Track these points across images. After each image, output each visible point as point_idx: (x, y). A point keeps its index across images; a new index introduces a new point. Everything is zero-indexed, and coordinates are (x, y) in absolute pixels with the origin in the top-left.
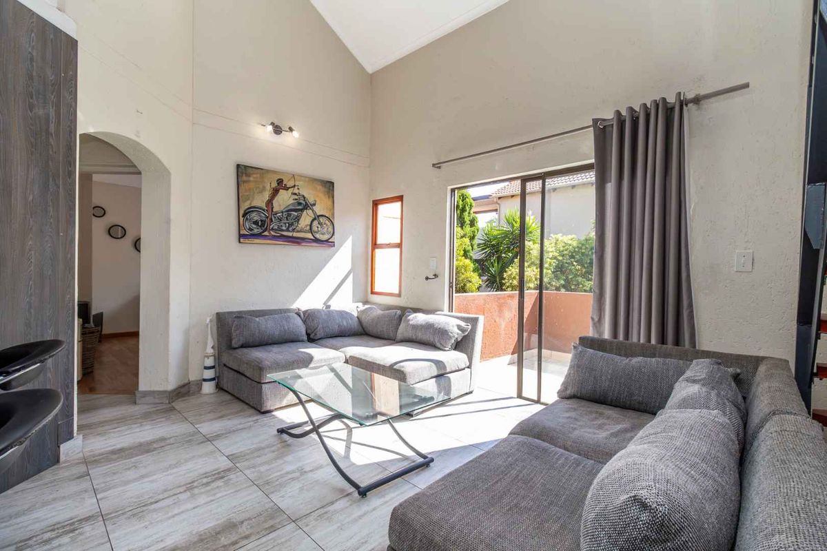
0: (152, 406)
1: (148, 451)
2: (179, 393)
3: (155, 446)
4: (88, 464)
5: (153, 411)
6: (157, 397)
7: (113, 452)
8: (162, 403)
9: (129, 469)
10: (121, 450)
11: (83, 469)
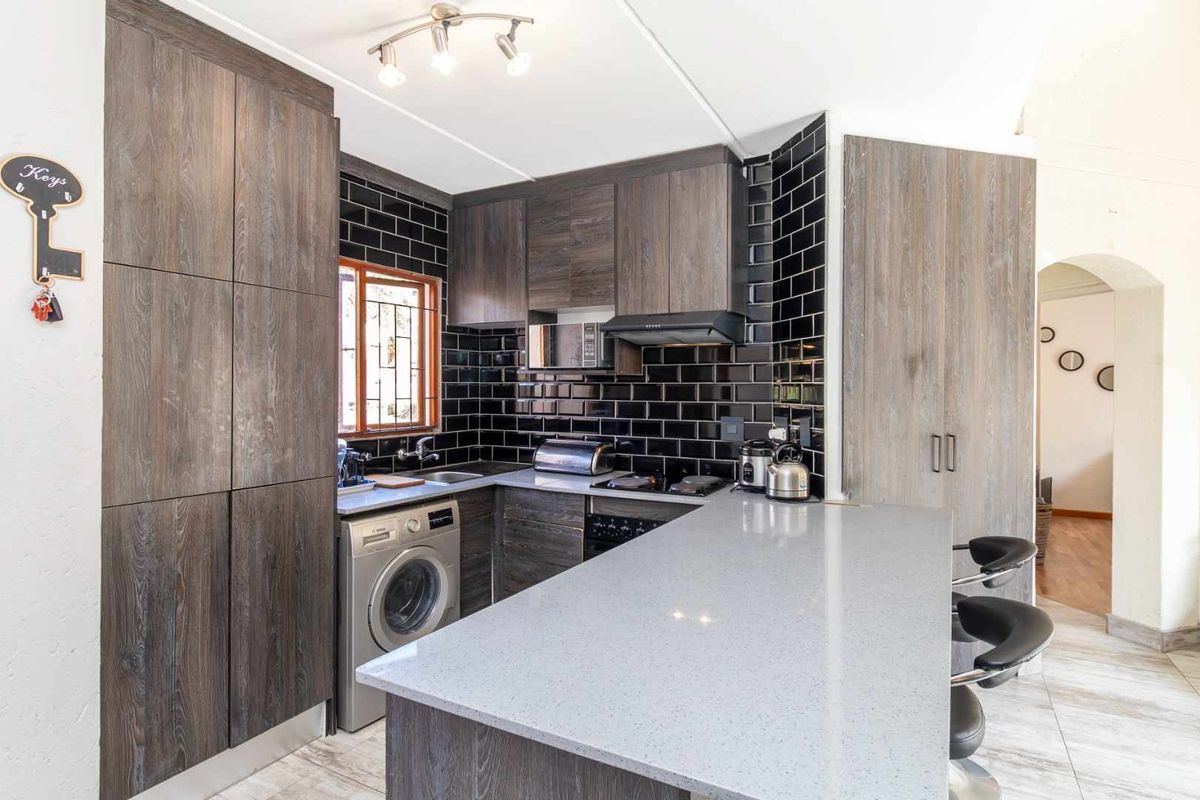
0: (1133, 646)
1: (1130, 715)
2: (1181, 640)
3: (1141, 710)
4: (1052, 696)
5: (1136, 655)
6: (1141, 634)
7: (1082, 693)
8: (1149, 647)
9: (1104, 727)
10: (1091, 695)
11: (1044, 697)
